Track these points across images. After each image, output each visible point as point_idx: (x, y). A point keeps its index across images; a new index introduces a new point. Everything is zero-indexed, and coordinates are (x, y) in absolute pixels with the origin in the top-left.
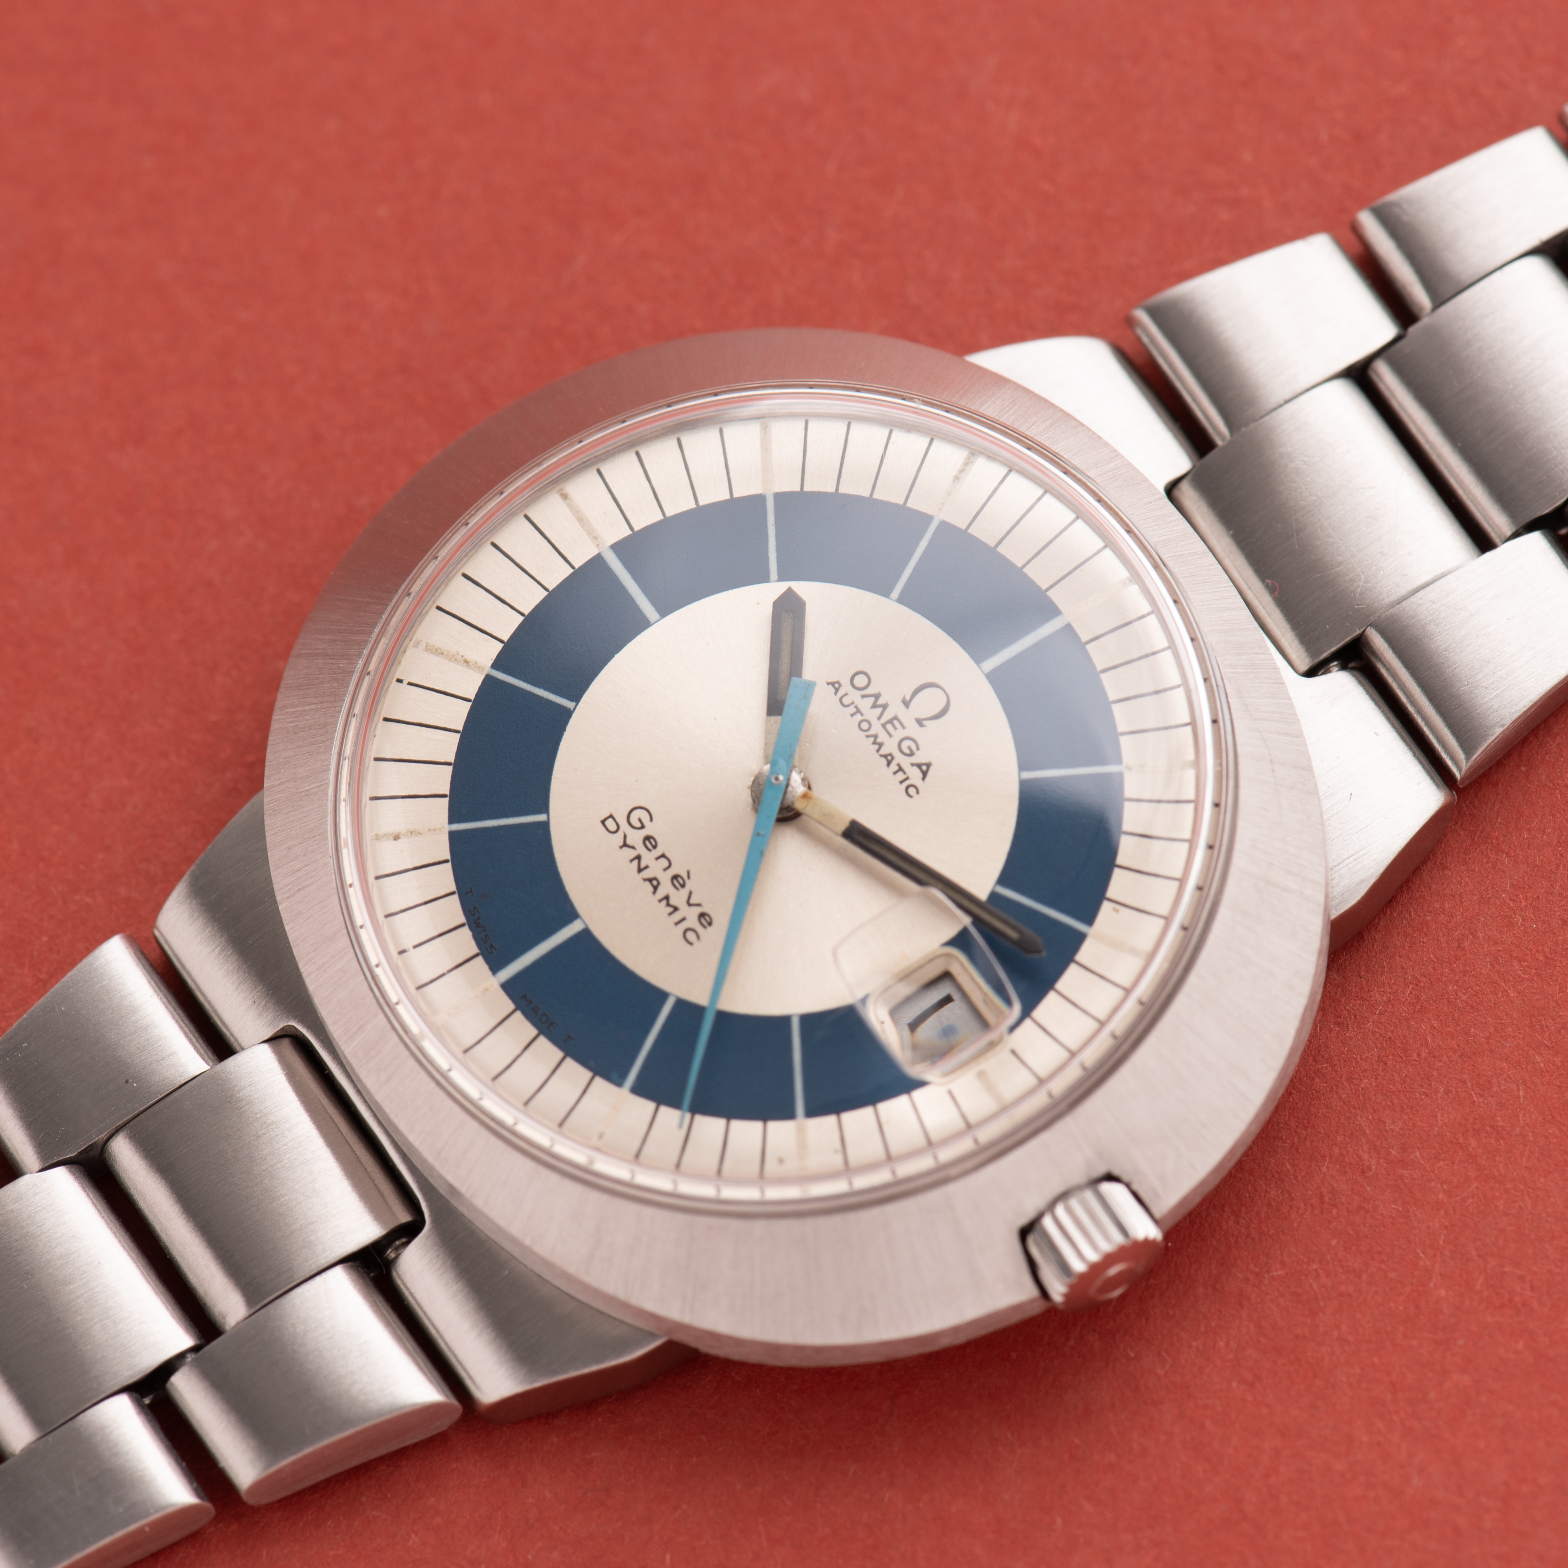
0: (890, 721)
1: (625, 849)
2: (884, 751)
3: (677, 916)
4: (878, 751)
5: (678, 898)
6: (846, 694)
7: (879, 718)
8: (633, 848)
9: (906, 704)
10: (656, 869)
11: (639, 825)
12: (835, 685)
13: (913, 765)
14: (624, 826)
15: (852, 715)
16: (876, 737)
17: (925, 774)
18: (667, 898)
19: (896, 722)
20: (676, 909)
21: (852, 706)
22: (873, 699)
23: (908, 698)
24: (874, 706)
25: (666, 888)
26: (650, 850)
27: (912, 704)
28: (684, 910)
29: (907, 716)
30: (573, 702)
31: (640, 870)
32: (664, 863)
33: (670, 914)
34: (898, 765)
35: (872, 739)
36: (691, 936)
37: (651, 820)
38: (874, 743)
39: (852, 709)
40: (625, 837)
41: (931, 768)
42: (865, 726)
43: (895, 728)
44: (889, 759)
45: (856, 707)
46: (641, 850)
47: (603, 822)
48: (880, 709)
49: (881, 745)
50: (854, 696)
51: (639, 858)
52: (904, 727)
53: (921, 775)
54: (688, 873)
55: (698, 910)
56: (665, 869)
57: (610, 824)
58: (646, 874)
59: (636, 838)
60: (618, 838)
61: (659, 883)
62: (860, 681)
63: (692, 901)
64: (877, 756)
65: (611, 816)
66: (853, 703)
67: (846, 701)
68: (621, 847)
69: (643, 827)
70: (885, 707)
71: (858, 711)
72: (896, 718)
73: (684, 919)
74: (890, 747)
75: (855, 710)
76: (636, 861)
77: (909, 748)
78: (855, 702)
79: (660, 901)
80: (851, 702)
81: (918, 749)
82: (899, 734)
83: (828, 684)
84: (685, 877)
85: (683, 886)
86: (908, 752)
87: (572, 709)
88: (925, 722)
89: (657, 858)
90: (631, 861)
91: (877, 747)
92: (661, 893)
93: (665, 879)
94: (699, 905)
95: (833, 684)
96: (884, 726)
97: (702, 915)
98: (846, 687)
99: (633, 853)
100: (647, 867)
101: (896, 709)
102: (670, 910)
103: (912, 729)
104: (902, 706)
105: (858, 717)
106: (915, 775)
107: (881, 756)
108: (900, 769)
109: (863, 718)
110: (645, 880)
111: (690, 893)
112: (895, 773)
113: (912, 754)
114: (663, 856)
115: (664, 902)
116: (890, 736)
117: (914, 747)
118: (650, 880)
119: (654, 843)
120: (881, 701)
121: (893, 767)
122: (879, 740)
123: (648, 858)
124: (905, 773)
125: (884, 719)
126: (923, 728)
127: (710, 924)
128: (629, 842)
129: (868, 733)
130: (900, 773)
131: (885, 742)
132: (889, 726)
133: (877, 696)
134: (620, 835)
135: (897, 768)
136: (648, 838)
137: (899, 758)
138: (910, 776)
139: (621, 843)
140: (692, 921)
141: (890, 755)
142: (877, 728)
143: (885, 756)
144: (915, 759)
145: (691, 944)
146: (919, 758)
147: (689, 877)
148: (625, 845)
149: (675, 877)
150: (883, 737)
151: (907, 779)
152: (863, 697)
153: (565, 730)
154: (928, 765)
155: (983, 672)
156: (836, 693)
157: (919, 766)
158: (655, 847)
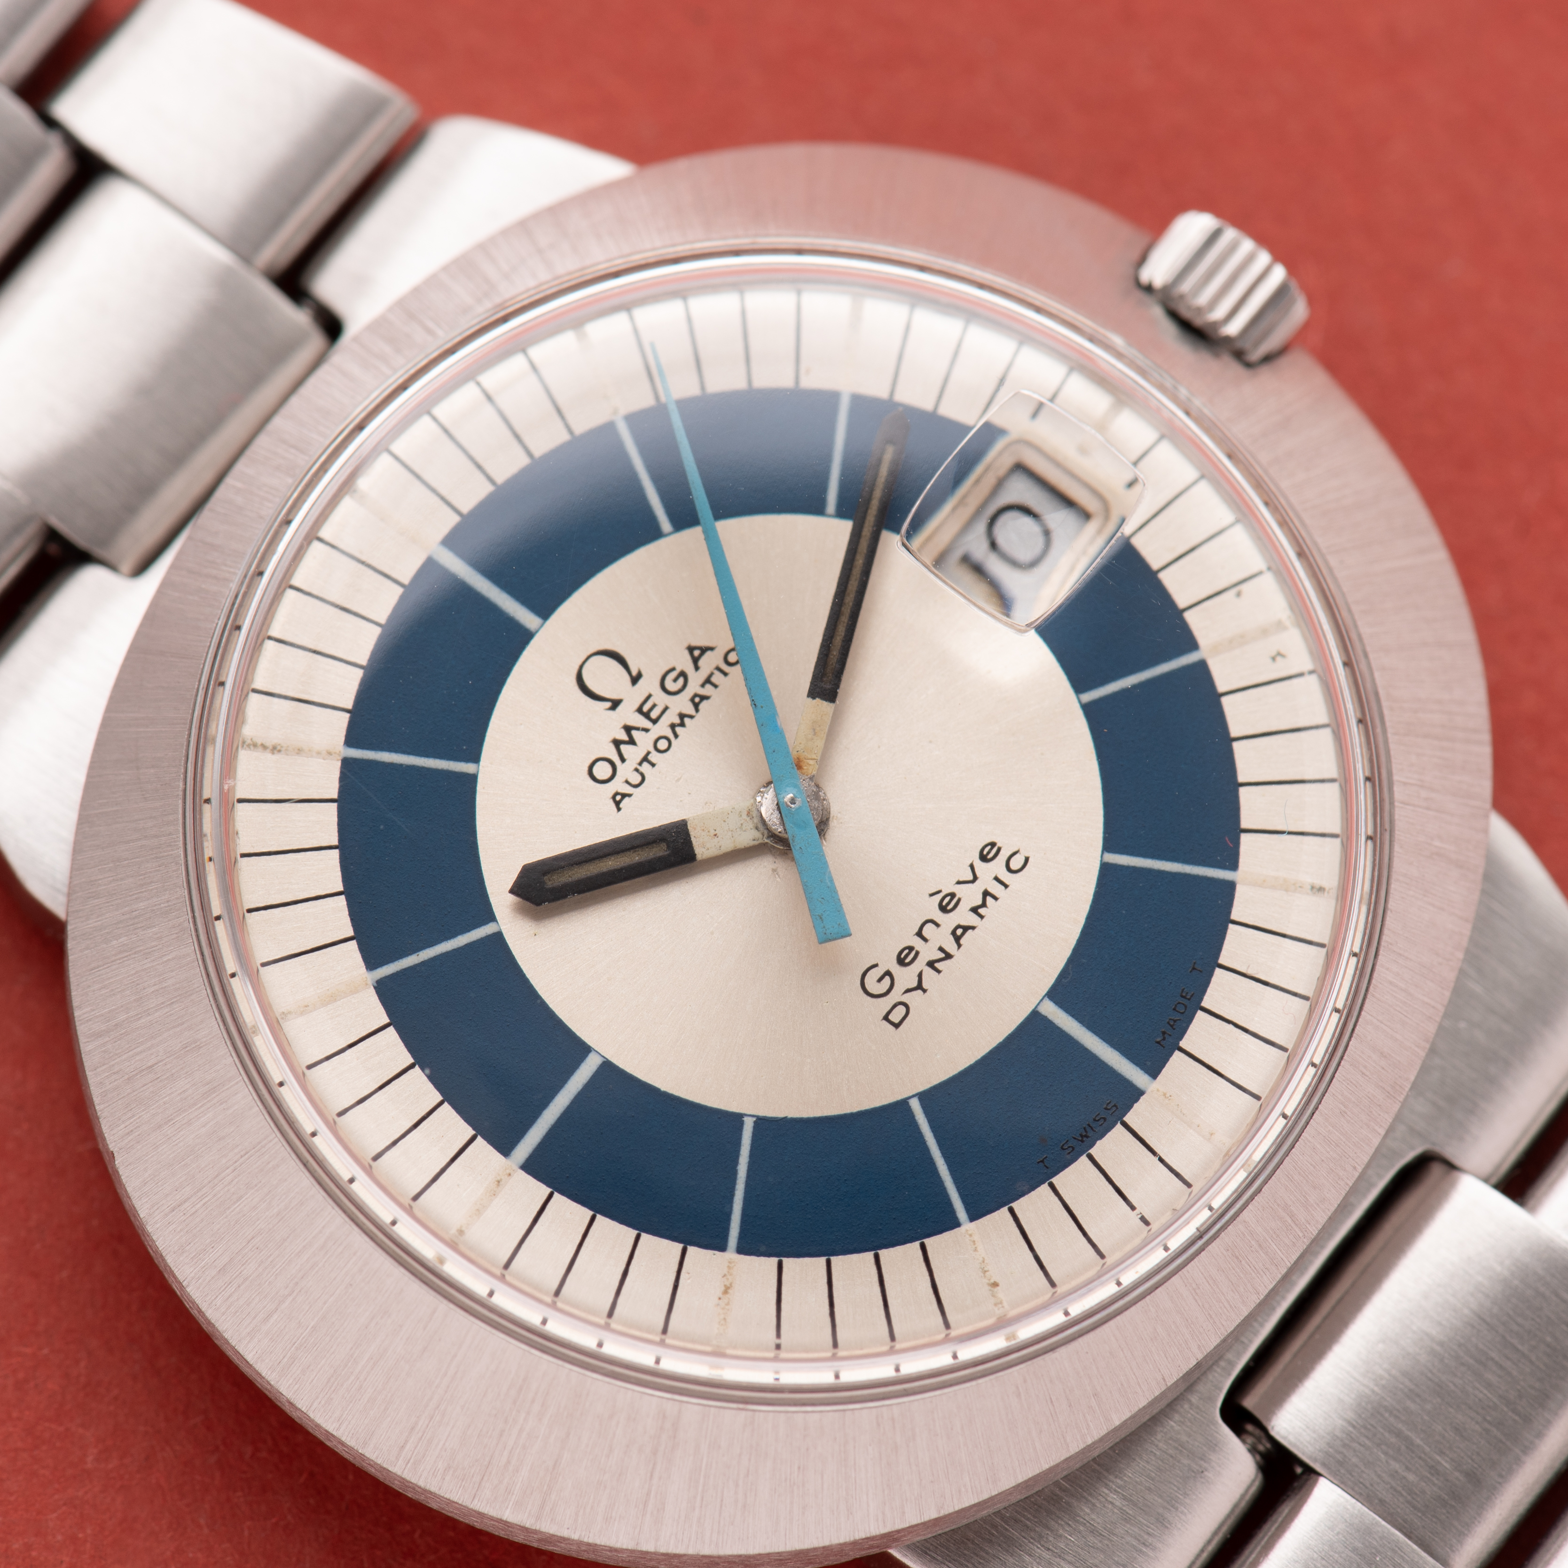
0: (647, 715)
1: (925, 986)
2: (690, 710)
3: (996, 889)
4: (691, 717)
5: (970, 896)
6: (627, 782)
7: (646, 730)
8: (920, 976)
9: (615, 704)
10: (940, 937)
11: (887, 979)
12: (618, 800)
13: (697, 668)
14: (896, 996)
15: (653, 765)
16: (673, 726)
17: (704, 650)
18: (975, 910)
19: (646, 708)
20: (986, 894)
21: (641, 769)
22: (623, 747)
23: (609, 704)
24: (632, 742)
25: (962, 916)
26: (917, 953)
27: (615, 696)
28: (985, 881)
29: (633, 697)
30: (743, 1121)
31: (948, 956)
32: (928, 930)
33: (995, 898)
34: (703, 686)
35: (678, 730)
36: (1015, 864)
37: (876, 966)
38: (682, 724)
39: (645, 768)
40: (908, 991)
41: (694, 643)
42: (662, 745)
43: (654, 706)
44: (697, 701)
45: (640, 764)
46: (920, 964)
47: (897, 1026)
48: (634, 733)
49: (682, 716)
50: (626, 771)
51: (931, 964)
52: (649, 697)
53: (709, 653)
54: (932, 895)
55: (979, 866)
56: (937, 925)
57: (895, 1017)
58: (951, 947)
59: (905, 977)
60: (913, 999)
61: (959, 927)
62: (602, 770)
63: (971, 878)
64: (698, 716)
65: (886, 1018)
66: (637, 770)
67: (636, 779)
68: (925, 991)
69: (888, 973)
70: (628, 729)
71: (645, 759)
72: (640, 710)
73: (997, 879)
74: (681, 703)
75: (645, 764)
76: (937, 965)
77: (675, 680)
78: (633, 768)
79: (982, 917)
80: (636, 773)
81: (673, 669)
82: (660, 699)
83: (619, 809)
84: (940, 896)
85: (953, 895)
86: (681, 681)
87: (754, 1119)
88: (634, 673)
89: (925, 940)
90: (939, 971)
91: (687, 720)
92: (971, 919)
93: (949, 921)
94: (972, 867)
95: (617, 804)
96: (655, 722)
97: (984, 858)
98: (617, 785)
99: (928, 972)
100: (941, 949)
101: (628, 714)
102: (989, 899)
103: (649, 684)
104: (620, 708)
105: (654, 757)
106: (708, 662)
107: (697, 710)
108: (708, 681)
109: (652, 749)
110: (959, 946)
111: (959, 883)
112: (716, 686)
113: (683, 674)
114: (919, 934)
115: (981, 911)
116: (666, 709)
117: (673, 675)
118: (957, 939)
119: (906, 951)
120: (624, 736)
121: (708, 690)
122: (677, 721)
123: (928, 952)
124: (711, 674)
125: (647, 724)
126: (643, 672)
127: (993, 844)
128: (915, 984)
129: (671, 736)
130: (714, 679)
131: (678, 711)
132: (654, 715)
133: (617, 743)
134: (906, 998)
135: (708, 686)
136: (901, 962)
137: (694, 687)
138: (714, 666)
139: (920, 992)
140: (997, 867)
141: (692, 700)
142: (662, 728)
143: (696, 706)
144: (689, 668)
145: (1027, 860)
146: (684, 663)
147: (939, 892)
148: (920, 987)
149: (943, 909)
150: (672, 717)
151: (718, 669)
152: (623, 760)
153: (786, 1118)
154: (691, 649)
155: (542, 625)
156: (630, 795)
157: (696, 661)
158: (911, 949)
